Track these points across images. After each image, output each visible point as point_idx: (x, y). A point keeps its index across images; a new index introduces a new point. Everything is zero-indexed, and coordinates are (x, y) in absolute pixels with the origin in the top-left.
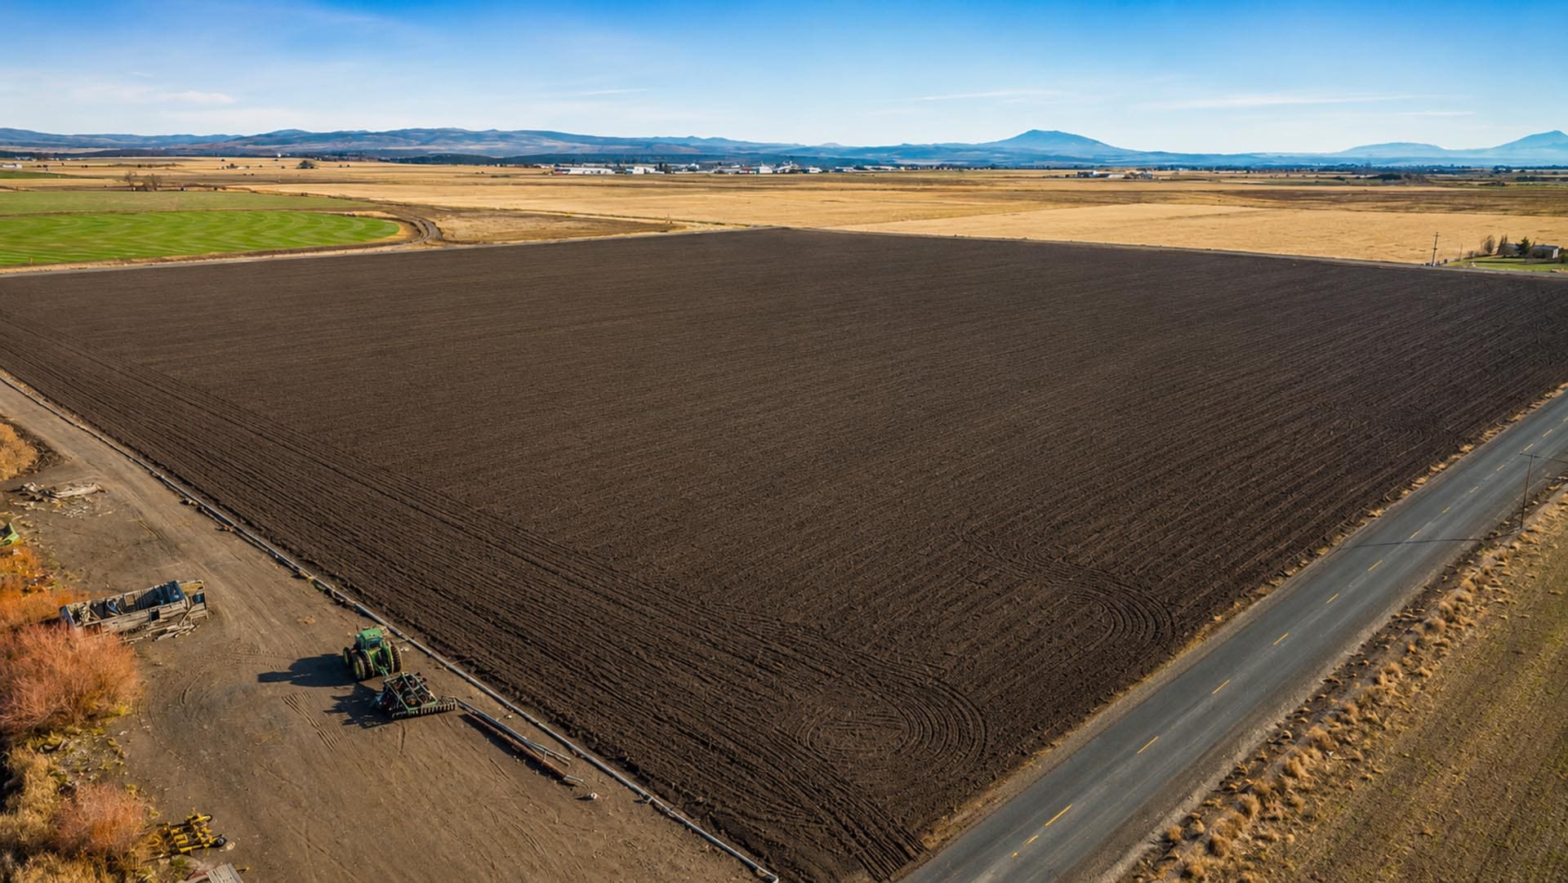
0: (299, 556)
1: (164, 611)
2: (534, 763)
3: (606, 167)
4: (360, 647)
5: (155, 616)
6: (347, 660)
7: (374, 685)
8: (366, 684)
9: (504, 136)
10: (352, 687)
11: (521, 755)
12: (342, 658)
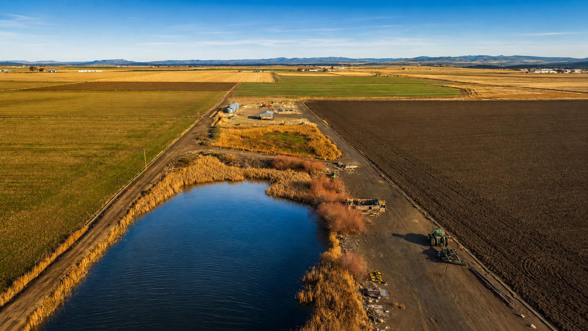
0: (415, 201)
1: (373, 207)
2: (497, 295)
3: (554, 70)
4: (434, 235)
5: (370, 208)
6: (429, 238)
7: (438, 249)
8: (435, 247)
9: (506, 58)
10: (429, 247)
11: (491, 290)
12: (427, 237)
